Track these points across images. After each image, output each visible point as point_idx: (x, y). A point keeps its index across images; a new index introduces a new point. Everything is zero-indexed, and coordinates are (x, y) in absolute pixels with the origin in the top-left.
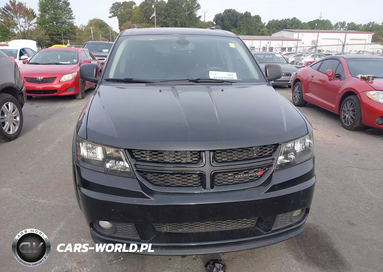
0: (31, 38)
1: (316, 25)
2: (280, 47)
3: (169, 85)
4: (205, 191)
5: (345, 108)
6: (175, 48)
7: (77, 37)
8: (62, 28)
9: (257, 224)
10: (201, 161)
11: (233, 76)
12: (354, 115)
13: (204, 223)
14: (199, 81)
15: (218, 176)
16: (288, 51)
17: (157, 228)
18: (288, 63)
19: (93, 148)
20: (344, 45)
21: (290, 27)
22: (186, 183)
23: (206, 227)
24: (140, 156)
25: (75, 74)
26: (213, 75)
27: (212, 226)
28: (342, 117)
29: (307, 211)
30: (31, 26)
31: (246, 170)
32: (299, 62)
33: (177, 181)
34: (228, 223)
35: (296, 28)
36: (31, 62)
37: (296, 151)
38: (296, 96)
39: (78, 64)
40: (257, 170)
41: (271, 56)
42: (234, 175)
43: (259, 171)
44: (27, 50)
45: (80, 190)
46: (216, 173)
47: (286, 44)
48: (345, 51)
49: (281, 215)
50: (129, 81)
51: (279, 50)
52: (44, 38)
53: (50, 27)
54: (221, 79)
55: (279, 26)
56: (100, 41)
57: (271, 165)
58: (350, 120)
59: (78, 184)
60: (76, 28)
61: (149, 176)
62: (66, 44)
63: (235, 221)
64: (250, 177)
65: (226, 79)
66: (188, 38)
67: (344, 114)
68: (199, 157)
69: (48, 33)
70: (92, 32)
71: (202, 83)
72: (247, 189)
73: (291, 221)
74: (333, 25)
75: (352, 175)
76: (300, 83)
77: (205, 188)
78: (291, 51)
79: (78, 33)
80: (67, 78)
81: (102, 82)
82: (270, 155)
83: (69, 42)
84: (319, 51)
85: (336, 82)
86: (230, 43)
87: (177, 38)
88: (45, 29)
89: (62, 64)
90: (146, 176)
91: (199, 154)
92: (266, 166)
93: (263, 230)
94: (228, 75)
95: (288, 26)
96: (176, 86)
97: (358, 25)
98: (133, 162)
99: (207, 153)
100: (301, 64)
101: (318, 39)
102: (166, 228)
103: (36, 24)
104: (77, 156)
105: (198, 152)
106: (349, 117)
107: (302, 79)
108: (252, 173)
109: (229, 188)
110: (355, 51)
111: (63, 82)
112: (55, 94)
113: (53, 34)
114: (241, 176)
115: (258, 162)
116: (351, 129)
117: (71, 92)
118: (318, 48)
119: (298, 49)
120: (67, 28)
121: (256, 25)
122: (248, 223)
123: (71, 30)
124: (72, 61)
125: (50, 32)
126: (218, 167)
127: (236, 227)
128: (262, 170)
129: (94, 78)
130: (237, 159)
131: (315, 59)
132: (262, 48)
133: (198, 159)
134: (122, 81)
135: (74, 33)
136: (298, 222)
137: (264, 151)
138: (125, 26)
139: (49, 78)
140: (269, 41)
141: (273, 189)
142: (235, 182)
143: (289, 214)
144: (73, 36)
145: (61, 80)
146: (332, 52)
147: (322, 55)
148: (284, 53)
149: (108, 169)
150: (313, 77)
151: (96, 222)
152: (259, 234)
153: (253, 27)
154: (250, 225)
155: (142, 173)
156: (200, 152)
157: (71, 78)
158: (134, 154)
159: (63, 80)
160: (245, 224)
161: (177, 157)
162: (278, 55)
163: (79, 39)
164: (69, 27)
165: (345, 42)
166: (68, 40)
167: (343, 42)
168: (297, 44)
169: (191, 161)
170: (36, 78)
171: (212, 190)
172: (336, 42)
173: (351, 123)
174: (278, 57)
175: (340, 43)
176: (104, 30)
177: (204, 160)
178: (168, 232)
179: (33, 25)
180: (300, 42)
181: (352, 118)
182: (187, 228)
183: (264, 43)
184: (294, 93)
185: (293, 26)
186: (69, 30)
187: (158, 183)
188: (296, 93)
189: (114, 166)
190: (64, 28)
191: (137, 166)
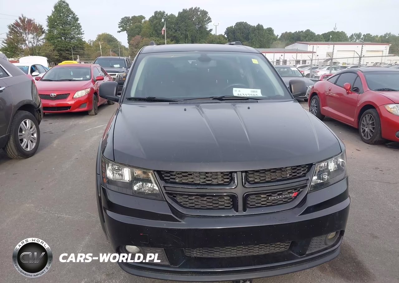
0: (39, 54)
1: (331, 37)
2: (294, 59)
3: (193, 104)
4: (237, 214)
5: (364, 121)
6: (196, 65)
7: (86, 52)
8: (70, 43)
9: (290, 248)
10: (232, 182)
11: (258, 93)
12: (374, 128)
13: (236, 248)
14: (224, 99)
15: (251, 198)
16: (303, 64)
17: (187, 253)
18: (303, 76)
19: (119, 170)
20: (360, 58)
21: (304, 39)
22: (217, 205)
23: (238, 252)
24: (170, 178)
25: (89, 90)
26: (237, 92)
27: (244, 250)
28: (362, 131)
29: (342, 233)
30: (40, 42)
31: (280, 192)
32: (314, 75)
33: (207, 203)
34: (260, 247)
35: (310, 40)
36: (44, 79)
37: (330, 171)
38: (313, 110)
39: (91, 80)
40: (291, 191)
41: (286, 70)
42: (267, 197)
43: (293, 192)
44: (38, 66)
45: (106, 212)
46: (248, 195)
47: (301, 57)
48: (362, 63)
49: (315, 238)
50: (151, 100)
51: (294, 63)
52: (53, 54)
53: (59, 42)
54: (245, 96)
55: (293, 38)
56: (110, 56)
57: (305, 186)
58: (369, 134)
59: (104, 207)
60: (85, 43)
61: (178, 199)
62: (75, 59)
63: (269, 245)
64: (284, 198)
65: (250, 96)
66: (209, 55)
67: (363, 127)
68: (230, 178)
69: (56, 49)
70: (101, 47)
71: (227, 101)
72: (281, 211)
73: (326, 244)
74: (349, 37)
75: (374, 189)
76: (317, 97)
77: (237, 211)
78: (305, 64)
79: (87, 49)
80: (81, 94)
81: (124, 101)
82: (304, 175)
83: (78, 58)
84: (335, 63)
85: (354, 96)
86: (252, 60)
87: (199, 55)
88: (53, 45)
89: (74, 80)
90: (175, 198)
91: (230, 175)
92: (300, 187)
93: (297, 253)
94: (252, 92)
95: (302, 38)
96: (201, 105)
97: (374, 36)
98: (163, 184)
99: (239, 174)
100: (316, 77)
101: (333, 51)
102: (196, 253)
103: (45, 40)
104: (103, 178)
105: (230, 173)
106: (369, 131)
107: (319, 93)
108: (286, 195)
109: (262, 211)
110: (371, 63)
111: (76, 98)
112: (69, 110)
113: (61, 50)
114: (275, 197)
115: (292, 183)
116: (370, 143)
117: (84, 108)
118: (334, 61)
119: (313, 61)
120: (76, 44)
121: (268, 38)
122: (281, 247)
123: (79, 46)
124: (85, 77)
125: (58, 48)
126: (250, 189)
127: (269, 251)
128: (296, 191)
129: (114, 97)
130: (270, 180)
131: (331, 72)
132: (276, 61)
133: (230, 180)
134: (145, 100)
135: (82, 49)
136: (332, 245)
137: (298, 172)
138: (134, 41)
139: (63, 94)
140: (283, 54)
141: (309, 211)
142: (268, 204)
143: (323, 237)
144: (81, 52)
145: (74, 97)
146: (348, 65)
147: (338, 68)
148: (298, 66)
149: (135, 191)
150: (330, 90)
151: (123, 247)
152: (293, 258)
153: (266, 40)
154: (283, 249)
155: (172, 195)
156: (231, 173)
157: (84, 94)
158: (163, 175)
159: (76, 96)
160: (278, 248)
161: (208, 179)
162: (293, 69)
163: (88, 55)
164: (78, 42)
165: (361, 54)
166: (78, 56)
167: (360, 54)
168: (312, 56)
169: (222, 182)
170: (49, 95)
171: (244, 213)
172: (351, 54)
173: (371, 136)
174: (293, 70)
175: (356, 55)
176: (113, 44)
177: (236, 181)
178: (197, 257)
179: (42, 41)
180: (314, 55)
181: (372, 131)
182: (218, 253)
183: (278, 56)
184: (311, 107)
185: (307, 38)
186: (78, 45)
187: (188, 206)
188: (313, 106)
189: (141, 189)
190: (73, 44)
191: (166, 188)
